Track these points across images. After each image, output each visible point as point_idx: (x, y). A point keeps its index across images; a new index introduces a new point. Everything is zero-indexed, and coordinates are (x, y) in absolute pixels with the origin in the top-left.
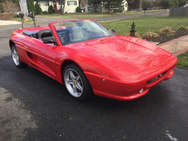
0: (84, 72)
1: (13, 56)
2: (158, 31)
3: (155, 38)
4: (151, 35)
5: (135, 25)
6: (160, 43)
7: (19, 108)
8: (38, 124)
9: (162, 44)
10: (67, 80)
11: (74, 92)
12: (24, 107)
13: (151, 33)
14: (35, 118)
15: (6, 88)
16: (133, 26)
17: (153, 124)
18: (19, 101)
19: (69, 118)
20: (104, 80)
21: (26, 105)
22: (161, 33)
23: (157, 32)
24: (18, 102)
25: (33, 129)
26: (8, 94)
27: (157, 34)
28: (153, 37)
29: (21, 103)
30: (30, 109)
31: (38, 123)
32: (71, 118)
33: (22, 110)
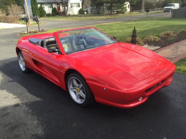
0: (87, 81)
1: (20, 62)
2: (159, 35)
3: (157, 42)
4: (153, 39)
5: (136, 30)
6: (161, 48)
7: (26, 114)
9: (163, 48)
10: (71, 87)
11: (77, 99)
12: (31, 113)
13: (152, 37)
14: (41, 124)
15: (14, 94)
17: (151, 131)
18: (26, 107)
19: (72, 124)
20: (105, 89)
21: (33, 111)
22: (163, 36)
23: (158, 36)
24: (25, 107)
25: (40, 135)
26: (15, 100)
27: (158, 38)
28: (155, 41)
29: (28, 109)
30: (36, 115)
31: (44, 129)
32: (75, 124)
33: (29, 116)
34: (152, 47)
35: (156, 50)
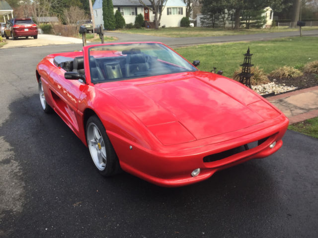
0: (107, 131)
2: (303, 66)
3: (294, 79)
4: (287, 74)
5: (251, 53)
6: (298, 89)
7: (12, 176)
8: (24, 206)
9: (301, 90)
10: (92, 141)
11: (100, 163)
12: (20, 176)
13: (287, 70)
14: (26, 195)
15: (11, 144)
16: (248, 55)
17: (203, 233)
18: (19, 166)
19: (75, 202)
20: (131, 147)
21: (24, 174)
22: (308, 69)
23: (300, 69)
24: (16, 167)
25: (14, 213)
26: (9, 153)
27: (299, 72)
28: (291, 76)
29: (19, 169)
30: (26, 182)
31: (26, 204)
32: (78, 203)
33: (15, 181)
34: (282, 87)
35: (287, 92)
